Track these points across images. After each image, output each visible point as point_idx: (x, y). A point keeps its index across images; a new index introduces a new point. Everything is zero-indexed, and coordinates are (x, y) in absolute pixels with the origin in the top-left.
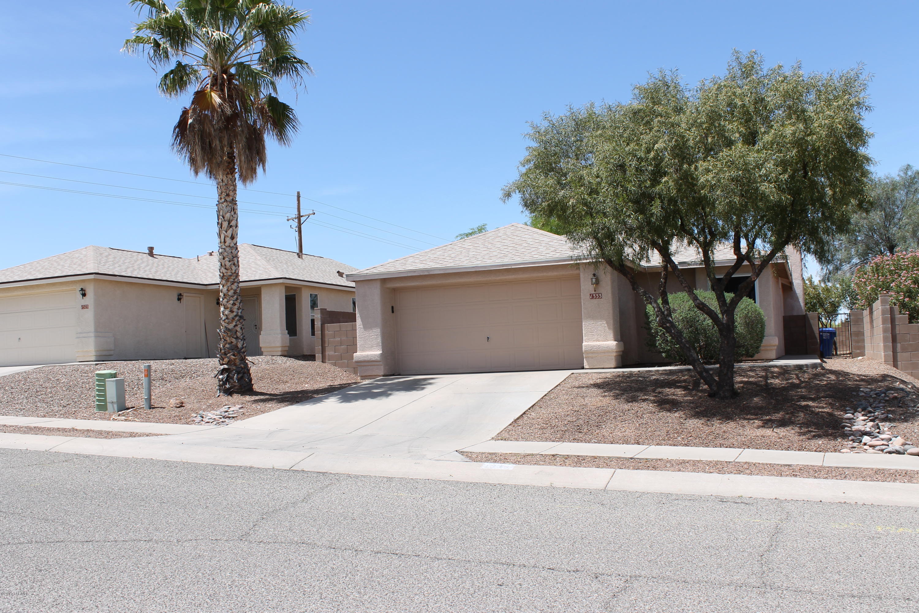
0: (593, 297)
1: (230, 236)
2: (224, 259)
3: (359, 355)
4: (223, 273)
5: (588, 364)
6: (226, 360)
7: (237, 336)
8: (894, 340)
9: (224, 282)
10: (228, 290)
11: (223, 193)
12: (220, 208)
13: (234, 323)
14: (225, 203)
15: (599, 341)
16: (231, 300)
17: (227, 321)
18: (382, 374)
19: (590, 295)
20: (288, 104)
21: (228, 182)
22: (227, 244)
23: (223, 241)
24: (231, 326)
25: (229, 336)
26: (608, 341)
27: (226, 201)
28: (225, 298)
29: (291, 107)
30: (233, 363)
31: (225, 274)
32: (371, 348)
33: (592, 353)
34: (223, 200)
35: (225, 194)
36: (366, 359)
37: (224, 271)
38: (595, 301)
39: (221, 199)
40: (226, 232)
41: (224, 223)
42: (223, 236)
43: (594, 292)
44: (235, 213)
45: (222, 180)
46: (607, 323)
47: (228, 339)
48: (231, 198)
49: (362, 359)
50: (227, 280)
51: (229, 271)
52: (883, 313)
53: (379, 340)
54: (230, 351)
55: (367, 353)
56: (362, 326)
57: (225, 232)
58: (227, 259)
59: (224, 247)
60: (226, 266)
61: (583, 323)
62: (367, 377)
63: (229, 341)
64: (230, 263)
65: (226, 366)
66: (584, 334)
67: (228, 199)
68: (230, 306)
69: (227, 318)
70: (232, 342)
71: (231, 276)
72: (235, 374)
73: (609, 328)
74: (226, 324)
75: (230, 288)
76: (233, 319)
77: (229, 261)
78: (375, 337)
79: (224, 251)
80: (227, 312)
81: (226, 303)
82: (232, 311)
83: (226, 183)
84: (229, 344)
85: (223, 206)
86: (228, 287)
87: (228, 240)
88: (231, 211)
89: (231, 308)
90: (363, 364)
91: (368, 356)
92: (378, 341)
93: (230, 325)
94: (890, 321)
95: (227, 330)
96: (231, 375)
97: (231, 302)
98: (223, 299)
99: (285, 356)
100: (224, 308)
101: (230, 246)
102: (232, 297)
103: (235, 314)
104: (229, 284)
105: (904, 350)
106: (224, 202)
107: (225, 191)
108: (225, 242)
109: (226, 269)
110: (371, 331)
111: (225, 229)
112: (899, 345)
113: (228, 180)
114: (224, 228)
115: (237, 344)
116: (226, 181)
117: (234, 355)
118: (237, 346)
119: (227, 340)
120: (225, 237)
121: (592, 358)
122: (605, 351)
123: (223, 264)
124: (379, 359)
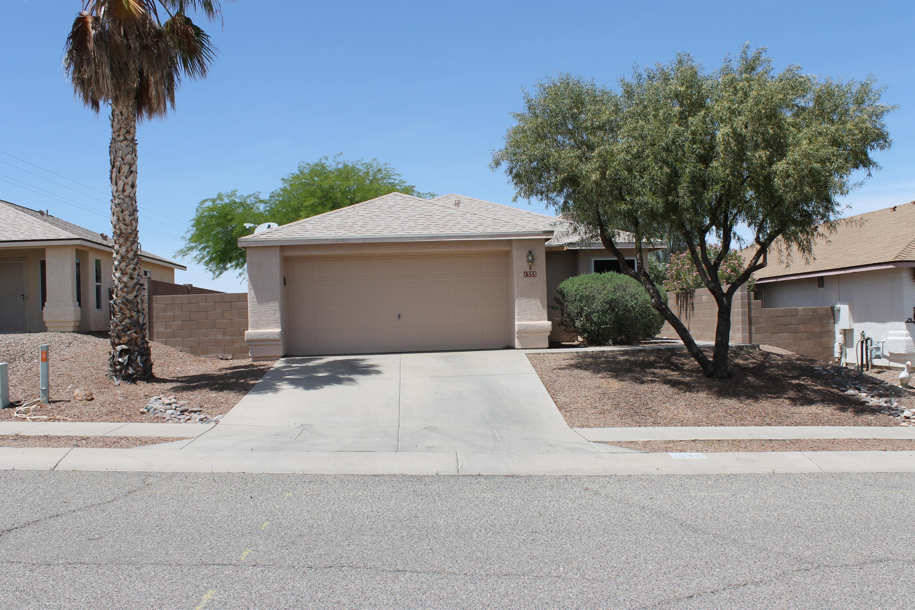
0: (527, 275)
1: (130, 183)
2: (122, 212)
3: (251, 332)
4: (120, 229)
5: (521, 344)
6: (125, 339)
7: (138, 309)
8: (750, 323)
9: (122, 240)
10: (127, 251)
11: (122, 129)
12: (118, 148)
13: (135, 293)
14: (125, 142)
15: (533, 321)
16: (132, 264)
17: (125, 289)
18: (281, 354)
19: (524, 273)
20: (202, 29)
21: (128, 116)
22: (126, 193)
23: (120, 189)
24: (131, 297)
25: (129, 309)
26: (542, 320)
27: (126, 139)
28: (123, 261)
29: (206, 32)
30: (134, 342)
31: (124, 231)
32: (267, 325)
33: (526, 333)
34: (122, 138)
35: (125, 131)
36: (262, 337)
37: (123, 227)
38: (528, 279)
39: (119, 136)
40: (126, 178)
41: (123, 166)
42: (121, 184)
43: (529, 271)
44: (136, 155)
45: (121, 113)
46: (541, 302)
47: (127, 312)
48: (132, 136)
49: (256, 338)
50: (127, 239)
51: (129, 228)
52: (742, 298)
53: (278, 315)
54: (132, 328)
55: (263, 331)
56: (255, 300)
57: (124, 179)
58: (126, 212)
59: (122, 197)
60: (125, 221)
61: (516, 302)
62: (261, 359)
63: (128, 315)
64: (131, 218)
65: (125, 347)
66: (516, 313)
67: (128, 138)
68: (129, 271)
69: (126, 286)
70: (132, 317)
71: (131, 233)
72: (138, 356)
73: (543, 308)
74: (124, 294)
75: (130, 248)
76: (134, 287)
77: (130, 215)
78: (273, 312)
79: (123, 202)
80: (125, 279)
81: (125, 267)
82: (132, 278)
83: (126, 117)
84: (129, 318)
85: (123, 145)
86: (128, 247)
87: (128, 189)
88: (133, 152)
89: (131, 274)
90: (257, 343)
91: (264, 334)
92: (277, 317)
93: (130, 295)
94: (747, 305)
95: (126, 302)
96: (133, 358)
97: (132, 266)
98: (120, 263)
99: (79, 333)
100: (122, 274)
101: (129, 196)
102: (133, 260)
103: (135, 281)
104: (129, 244)
105: (758, 332)
106: (124, 140)
107: (125, 126)
108: (124, 191)
109: (125, 224)
110: (268, 305)
111: (125, 174)
112: (753, 327)
113: (128, 113)
114: (123, 173)
115: (138, 319)
116: (126, 114)
117: (136, 332)
118: (139, 322)
119: (125, 314)
120: (124, 185)
121: (525, 338)
122: (538, 331)
123: (121, 218)
124: (278, 337)
